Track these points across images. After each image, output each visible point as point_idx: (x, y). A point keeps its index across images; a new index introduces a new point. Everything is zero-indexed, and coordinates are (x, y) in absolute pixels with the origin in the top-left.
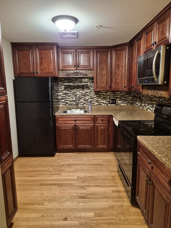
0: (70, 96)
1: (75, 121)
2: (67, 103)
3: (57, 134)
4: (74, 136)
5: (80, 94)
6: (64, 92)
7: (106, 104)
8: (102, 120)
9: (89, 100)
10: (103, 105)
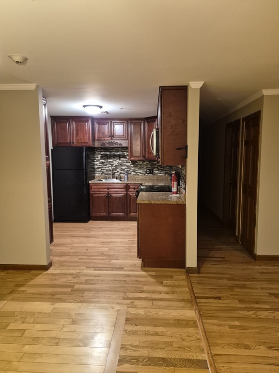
0: (106, 165)
1: (108, 189)
2: (103, 172)
3: (91, 201)
4: (107, 204)
5: (117, 163)
6: (101, 161)
7: (143, 174)
8: (134, 188)
9: (126, 170)
10: (140, 175)
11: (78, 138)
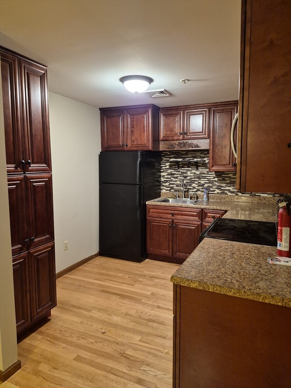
0: (177, 178)
1: (173, 215)
2: (172, 188)
3: (148, 231)
4: (171, 238)
5: (192, 175)
6: (169, 171)
7: (234, 192)
8: (214, 217)
9: (206, 185)
10: (229, 194)
11: (133, 139)
